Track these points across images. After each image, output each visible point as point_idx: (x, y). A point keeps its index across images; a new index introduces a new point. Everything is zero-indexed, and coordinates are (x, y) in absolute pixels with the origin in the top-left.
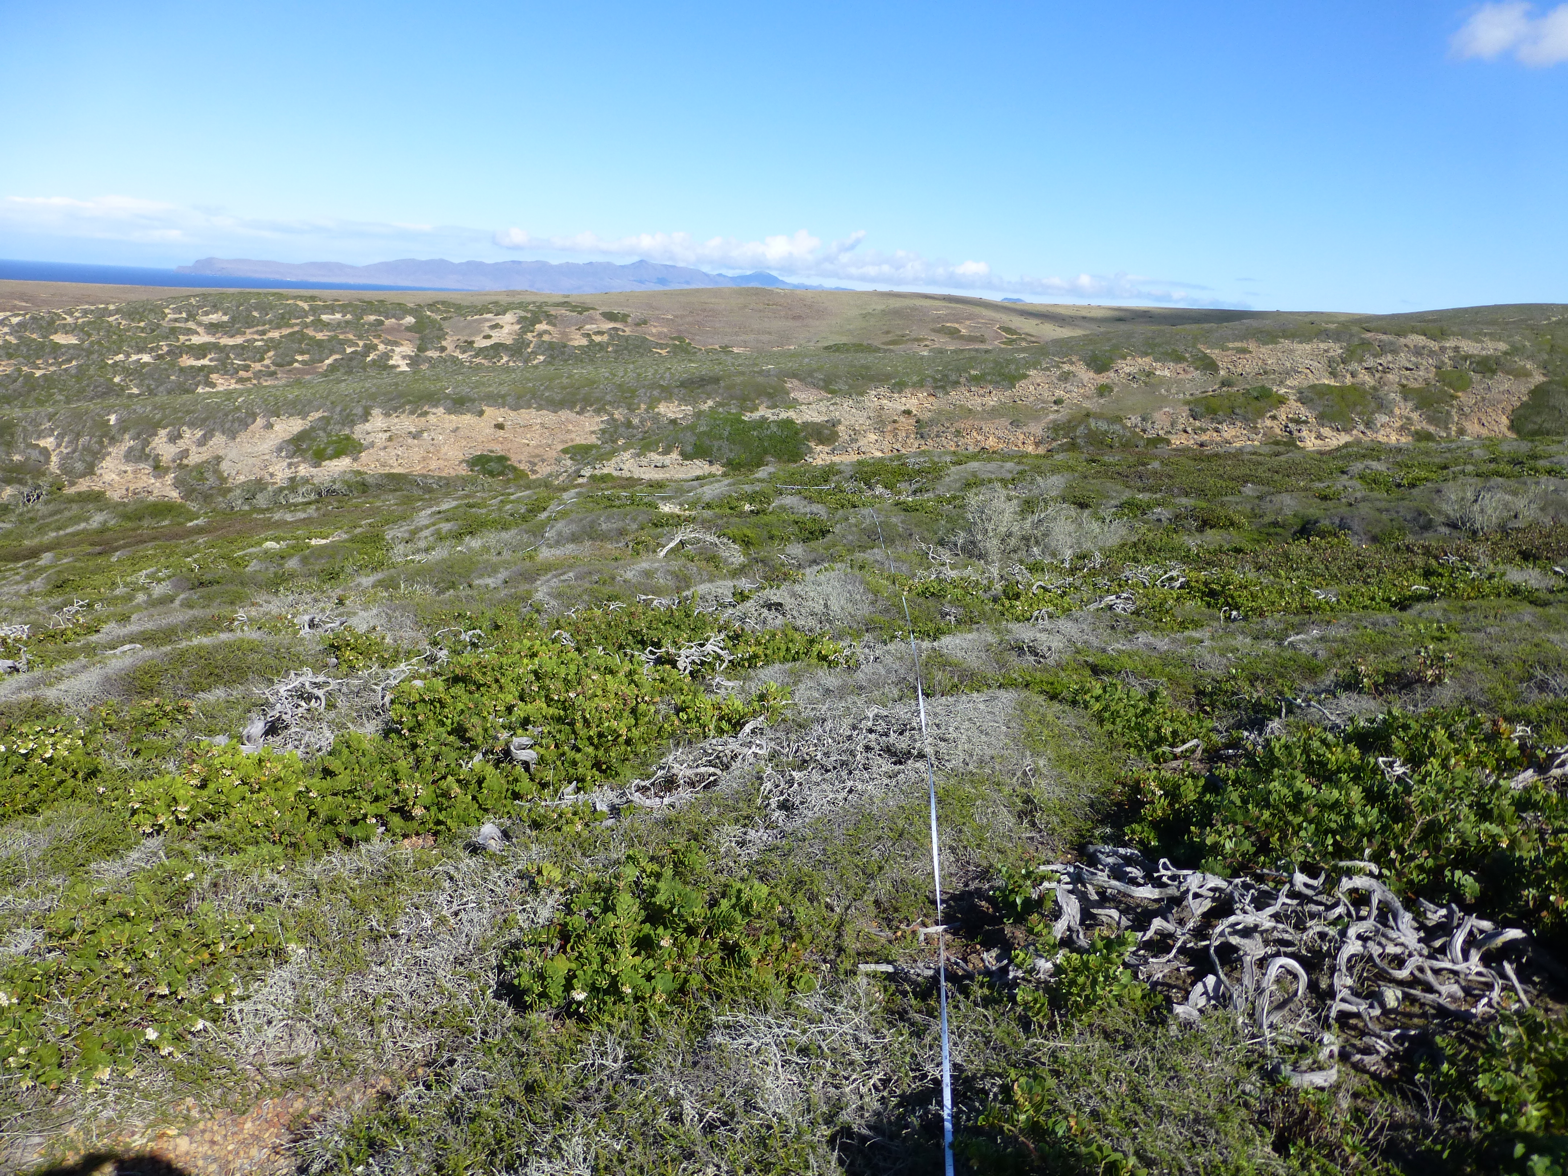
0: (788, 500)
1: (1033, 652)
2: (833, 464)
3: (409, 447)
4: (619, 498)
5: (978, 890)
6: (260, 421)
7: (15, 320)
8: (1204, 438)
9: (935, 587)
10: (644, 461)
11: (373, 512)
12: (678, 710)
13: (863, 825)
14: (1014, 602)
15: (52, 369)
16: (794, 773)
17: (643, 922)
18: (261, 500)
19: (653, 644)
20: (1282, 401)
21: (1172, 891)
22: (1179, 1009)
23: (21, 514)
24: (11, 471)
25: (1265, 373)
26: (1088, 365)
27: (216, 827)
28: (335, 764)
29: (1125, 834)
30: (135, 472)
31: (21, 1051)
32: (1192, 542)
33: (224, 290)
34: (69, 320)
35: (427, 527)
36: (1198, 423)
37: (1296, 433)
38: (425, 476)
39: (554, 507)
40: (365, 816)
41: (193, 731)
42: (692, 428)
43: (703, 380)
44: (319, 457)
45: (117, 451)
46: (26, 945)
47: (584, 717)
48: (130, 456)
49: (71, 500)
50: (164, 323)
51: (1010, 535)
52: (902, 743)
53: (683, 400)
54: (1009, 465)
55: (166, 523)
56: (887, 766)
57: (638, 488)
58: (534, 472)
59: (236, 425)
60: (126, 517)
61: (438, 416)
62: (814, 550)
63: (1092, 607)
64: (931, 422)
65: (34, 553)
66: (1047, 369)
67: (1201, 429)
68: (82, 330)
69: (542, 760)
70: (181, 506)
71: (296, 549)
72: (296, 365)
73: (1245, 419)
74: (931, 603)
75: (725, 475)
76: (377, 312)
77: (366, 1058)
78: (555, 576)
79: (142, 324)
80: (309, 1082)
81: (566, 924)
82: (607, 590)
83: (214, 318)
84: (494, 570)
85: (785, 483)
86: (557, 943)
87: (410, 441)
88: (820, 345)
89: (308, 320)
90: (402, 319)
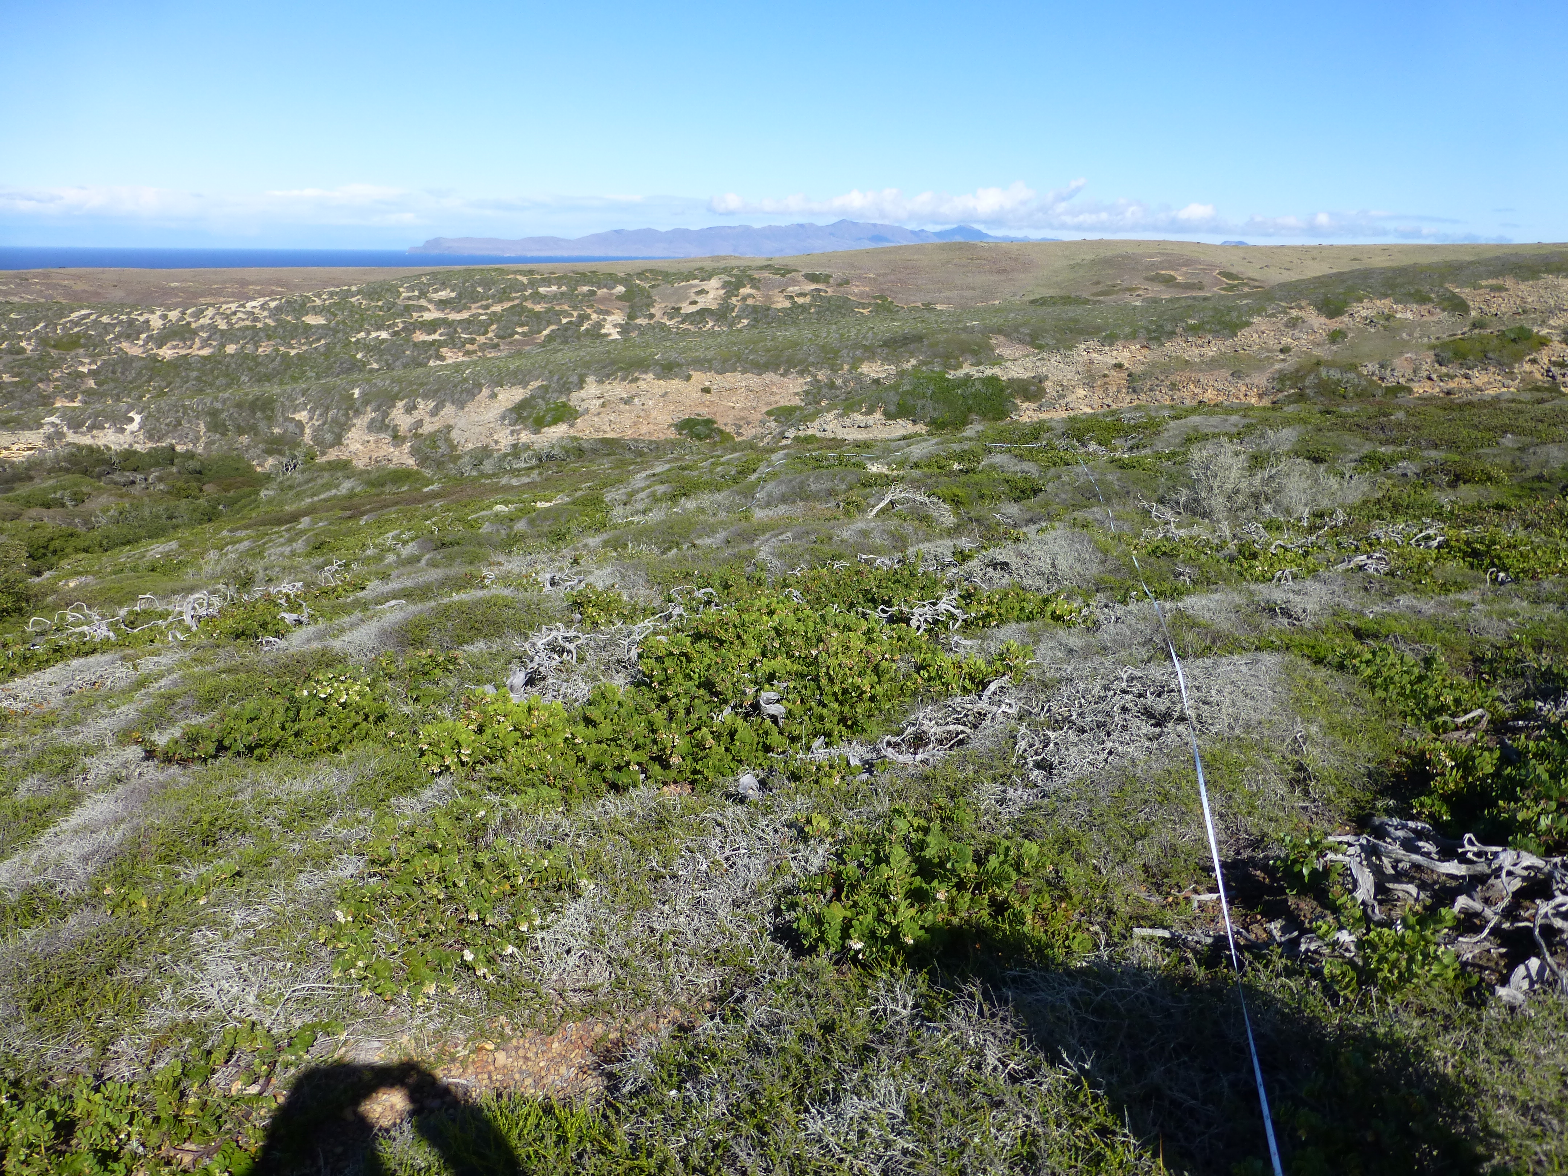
0: (998, 459)
1: (1286, 613)
2: (1042, 423)
3: (621, 413)
4: (826, 459)
5: (1251, 859)
6: (485, 392)
7: (273, 304)
8: (1452, 385)
9: (1167, 547)
10: (848, 422)
11: (590, 476)
12: (919, 668)
13: (1128, 788)
14: (1253, 562)
15: (304, 348)
16: (1050, 733)
17: (913, 875)
18: (488, 466)
19: (884, 602)
20: (1543, 342)
21: (1482, 867)
22: (1501, 991)
23: (281, 482)
24: (272, 443)
25: (1525, 312)
26: (1319, 309)
27: (498, 769)
28: (595, 713)
29: (1412, 808)
30: (376, 442)
31: (360, 964)
32: (1445, 499)
33: (452, 268)
34: (318, 302)
35: (643, 490)
36: (1444, 370)
37: (1559, 378)
38: (636, 441)
39: (763, 469)
40: (628, 764)
41: (463, 680)
42: (895, 387)
43: (905, 338)
44: (539, 424)
45: (361, 422)
46: (350, 870)
47: (828, 674)
48: (372, 427)
49: (322, 468)
50: (399, 302)
51: (1237, 492)
52: (1161, 705)
53: (886, 360)
54: (1234, 418)
55: (405, 488)
56: (1147, 729)
57: (844, 448)
58: (740, 434)
59: (464, 395)
60: (371, 483)
61: (648, 381)
62: (1030, 509)
63: (1340, 567)
64: (1144, 376)
65: (294, 518)
66: (1273, 315)
67: (1448, 375)
68: (329, 311)
69: (790, 714)
70: (417, 473)
71: (525, 511)
72: (516, 336)
73: (1500, 364)
74: (1163, 562)
75: (930, 434)
76: (590, 282)
77: (657, 988)
78: (775, 536)
79: (380, 303)
80: (607, 1008)
81: (840, 872)
82: (827, 549)
83: (443, 294)
84: (712, 531)
85: (994, 441)
86: (830, 891)
87: (621, 406)
88: (1026, 298)
89: (527, 294)
90: (613, 288)
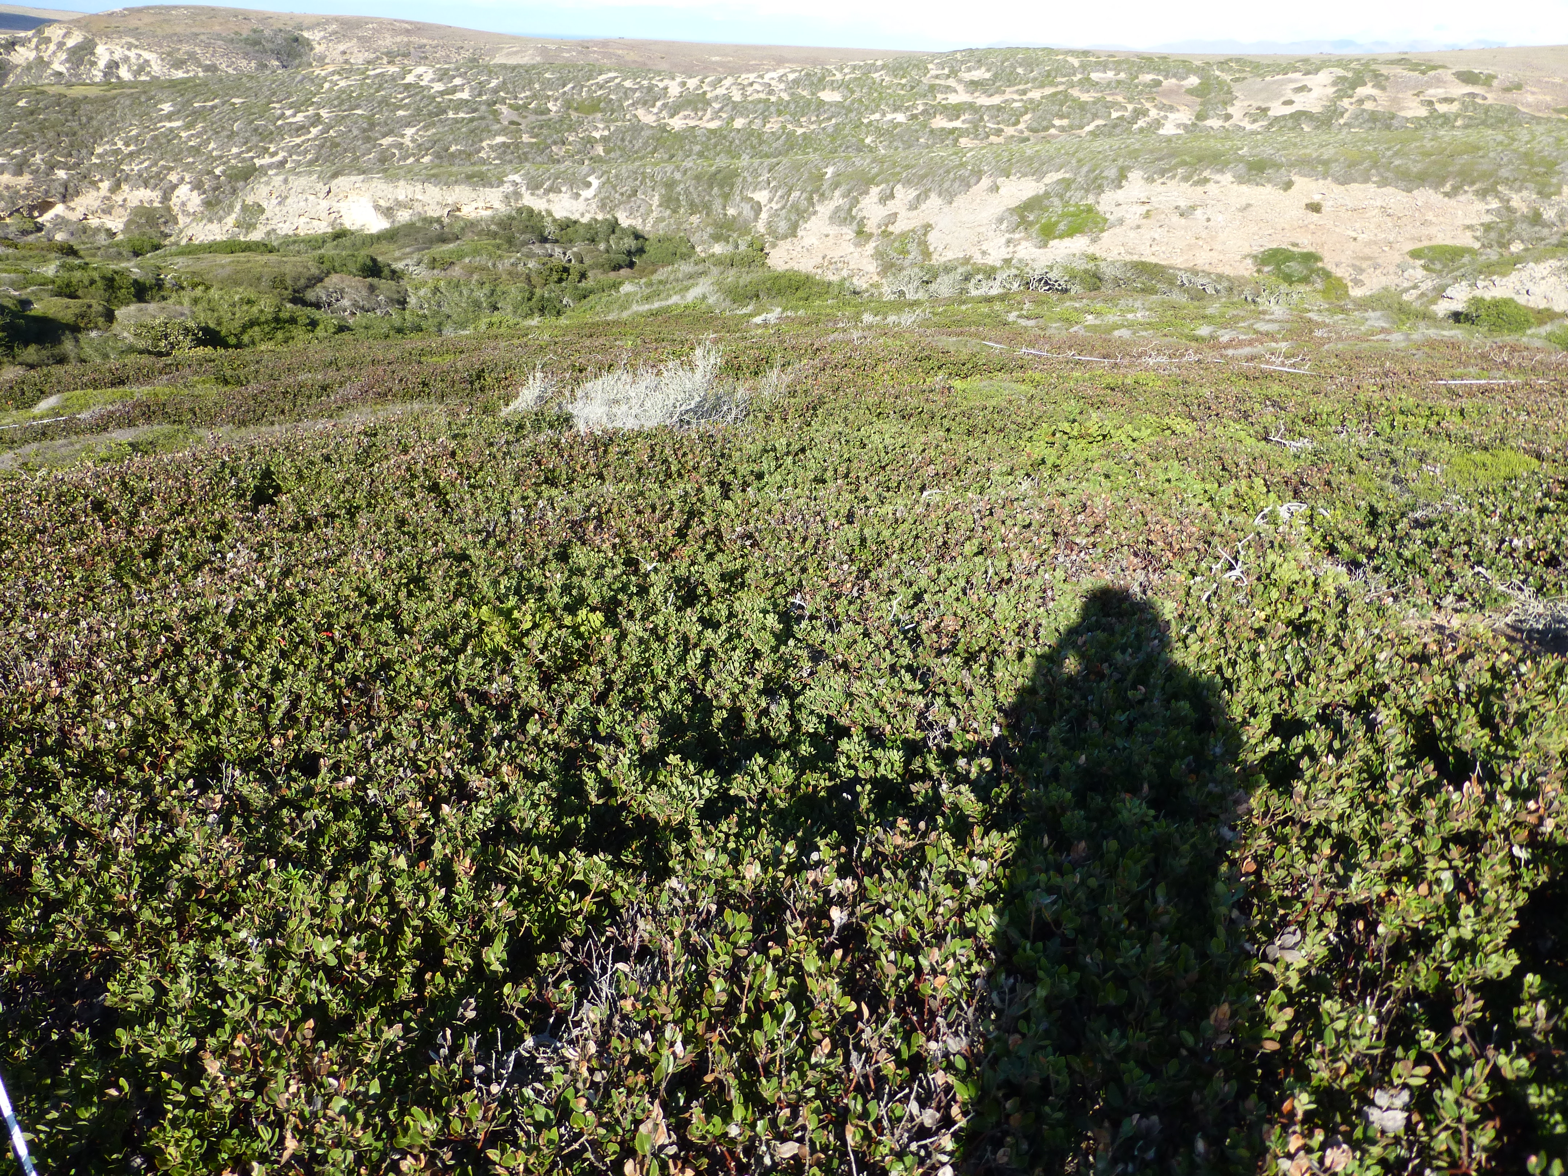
3: (1172, 228)
6: (986, 182)
7: (791, 77)
15: (813, 127)
30: (836, 237)
34: (839, 76)
44: (1048, 233)
48: (835, 217)
50: (925, 80)
58: (1359, 283)
59: (956, 185)
61: (1222, 185)
68: (847, 87)
72: (1053, 131)
76: (1158, 71)
79: (904, 81)
83: (977, 74)
87: (1175, 219)
89: (1075, 79)
90: (1184, 79)
